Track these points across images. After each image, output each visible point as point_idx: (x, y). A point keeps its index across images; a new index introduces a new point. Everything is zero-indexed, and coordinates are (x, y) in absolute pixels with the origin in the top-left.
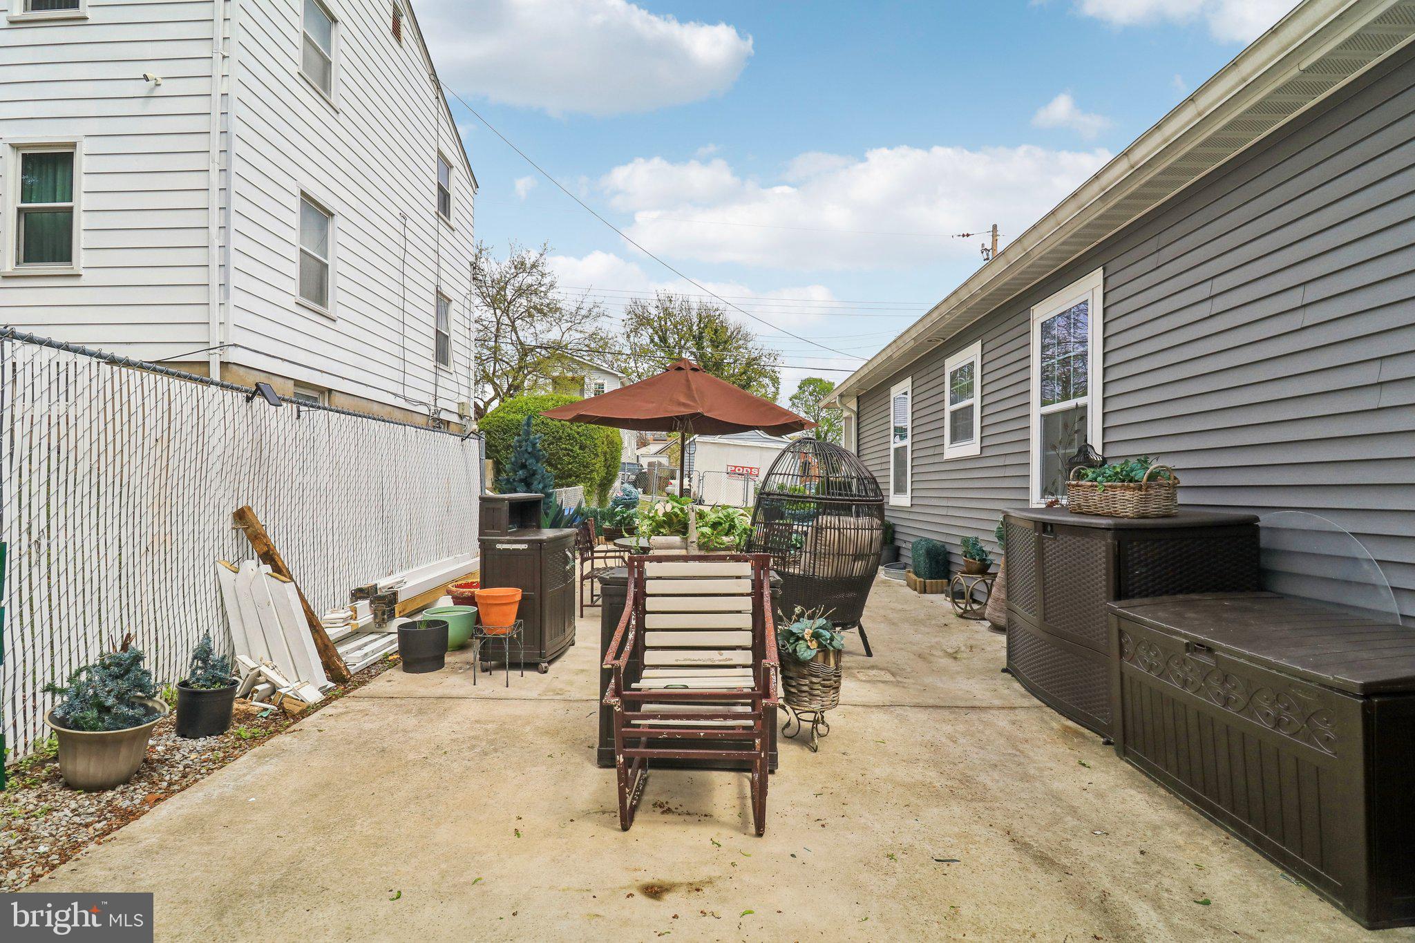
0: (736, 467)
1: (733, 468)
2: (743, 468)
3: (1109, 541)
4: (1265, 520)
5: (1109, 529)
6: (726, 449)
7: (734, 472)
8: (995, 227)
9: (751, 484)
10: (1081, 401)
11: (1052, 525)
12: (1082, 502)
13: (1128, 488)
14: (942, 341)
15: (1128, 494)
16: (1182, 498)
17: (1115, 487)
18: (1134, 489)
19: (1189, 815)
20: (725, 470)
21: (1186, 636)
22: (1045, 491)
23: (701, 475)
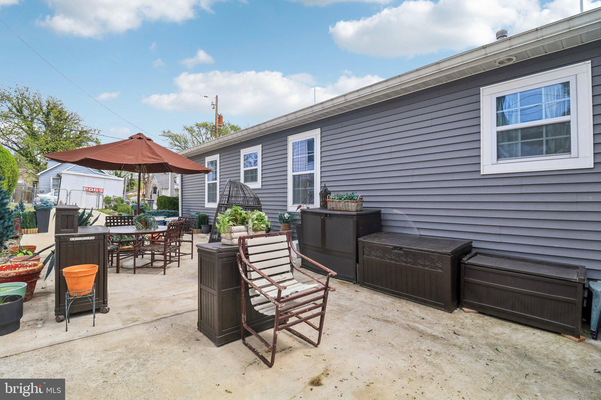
0: (89, 188)
1: (87, 189)
2: (93, 188)
3: (355, 219)
4: (383, 211)
5: (354, 215)
6: (83, 178)
7: (89, 191)
8: (217, 96)
9: (101, 197)
10: (312, 172)
11: (329, 214)
12: (334, 206)
13: (354, 202)
14: (240, 142)
15: (353, 204)
16: (365, 205)
17: (349, 202)
18: (355, 202)
19: (393, 298)
20: (82, 189)
21: (391, 246)
22: (294, 202)
23: (69, 192)
